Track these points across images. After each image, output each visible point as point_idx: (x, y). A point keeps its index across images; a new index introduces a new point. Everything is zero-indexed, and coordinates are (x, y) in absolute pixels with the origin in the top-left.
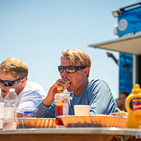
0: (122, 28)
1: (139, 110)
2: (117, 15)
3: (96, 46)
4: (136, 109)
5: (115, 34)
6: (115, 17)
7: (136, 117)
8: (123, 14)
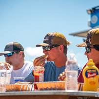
0: (93, 21)
1: (92, 78)
2: (90, 12)
3: (74, 35)
4: (90, 77)
5: (89, 26)
6: (89, 14)
7: (90, 83)
8: (94, 12)
